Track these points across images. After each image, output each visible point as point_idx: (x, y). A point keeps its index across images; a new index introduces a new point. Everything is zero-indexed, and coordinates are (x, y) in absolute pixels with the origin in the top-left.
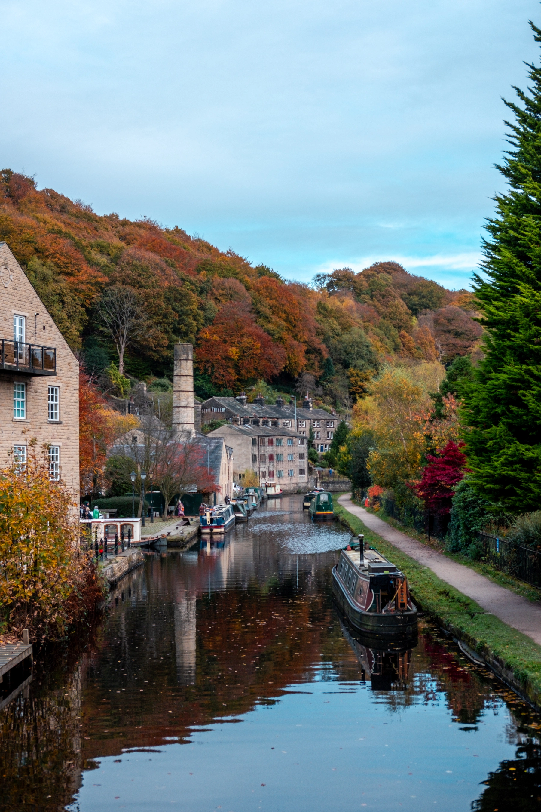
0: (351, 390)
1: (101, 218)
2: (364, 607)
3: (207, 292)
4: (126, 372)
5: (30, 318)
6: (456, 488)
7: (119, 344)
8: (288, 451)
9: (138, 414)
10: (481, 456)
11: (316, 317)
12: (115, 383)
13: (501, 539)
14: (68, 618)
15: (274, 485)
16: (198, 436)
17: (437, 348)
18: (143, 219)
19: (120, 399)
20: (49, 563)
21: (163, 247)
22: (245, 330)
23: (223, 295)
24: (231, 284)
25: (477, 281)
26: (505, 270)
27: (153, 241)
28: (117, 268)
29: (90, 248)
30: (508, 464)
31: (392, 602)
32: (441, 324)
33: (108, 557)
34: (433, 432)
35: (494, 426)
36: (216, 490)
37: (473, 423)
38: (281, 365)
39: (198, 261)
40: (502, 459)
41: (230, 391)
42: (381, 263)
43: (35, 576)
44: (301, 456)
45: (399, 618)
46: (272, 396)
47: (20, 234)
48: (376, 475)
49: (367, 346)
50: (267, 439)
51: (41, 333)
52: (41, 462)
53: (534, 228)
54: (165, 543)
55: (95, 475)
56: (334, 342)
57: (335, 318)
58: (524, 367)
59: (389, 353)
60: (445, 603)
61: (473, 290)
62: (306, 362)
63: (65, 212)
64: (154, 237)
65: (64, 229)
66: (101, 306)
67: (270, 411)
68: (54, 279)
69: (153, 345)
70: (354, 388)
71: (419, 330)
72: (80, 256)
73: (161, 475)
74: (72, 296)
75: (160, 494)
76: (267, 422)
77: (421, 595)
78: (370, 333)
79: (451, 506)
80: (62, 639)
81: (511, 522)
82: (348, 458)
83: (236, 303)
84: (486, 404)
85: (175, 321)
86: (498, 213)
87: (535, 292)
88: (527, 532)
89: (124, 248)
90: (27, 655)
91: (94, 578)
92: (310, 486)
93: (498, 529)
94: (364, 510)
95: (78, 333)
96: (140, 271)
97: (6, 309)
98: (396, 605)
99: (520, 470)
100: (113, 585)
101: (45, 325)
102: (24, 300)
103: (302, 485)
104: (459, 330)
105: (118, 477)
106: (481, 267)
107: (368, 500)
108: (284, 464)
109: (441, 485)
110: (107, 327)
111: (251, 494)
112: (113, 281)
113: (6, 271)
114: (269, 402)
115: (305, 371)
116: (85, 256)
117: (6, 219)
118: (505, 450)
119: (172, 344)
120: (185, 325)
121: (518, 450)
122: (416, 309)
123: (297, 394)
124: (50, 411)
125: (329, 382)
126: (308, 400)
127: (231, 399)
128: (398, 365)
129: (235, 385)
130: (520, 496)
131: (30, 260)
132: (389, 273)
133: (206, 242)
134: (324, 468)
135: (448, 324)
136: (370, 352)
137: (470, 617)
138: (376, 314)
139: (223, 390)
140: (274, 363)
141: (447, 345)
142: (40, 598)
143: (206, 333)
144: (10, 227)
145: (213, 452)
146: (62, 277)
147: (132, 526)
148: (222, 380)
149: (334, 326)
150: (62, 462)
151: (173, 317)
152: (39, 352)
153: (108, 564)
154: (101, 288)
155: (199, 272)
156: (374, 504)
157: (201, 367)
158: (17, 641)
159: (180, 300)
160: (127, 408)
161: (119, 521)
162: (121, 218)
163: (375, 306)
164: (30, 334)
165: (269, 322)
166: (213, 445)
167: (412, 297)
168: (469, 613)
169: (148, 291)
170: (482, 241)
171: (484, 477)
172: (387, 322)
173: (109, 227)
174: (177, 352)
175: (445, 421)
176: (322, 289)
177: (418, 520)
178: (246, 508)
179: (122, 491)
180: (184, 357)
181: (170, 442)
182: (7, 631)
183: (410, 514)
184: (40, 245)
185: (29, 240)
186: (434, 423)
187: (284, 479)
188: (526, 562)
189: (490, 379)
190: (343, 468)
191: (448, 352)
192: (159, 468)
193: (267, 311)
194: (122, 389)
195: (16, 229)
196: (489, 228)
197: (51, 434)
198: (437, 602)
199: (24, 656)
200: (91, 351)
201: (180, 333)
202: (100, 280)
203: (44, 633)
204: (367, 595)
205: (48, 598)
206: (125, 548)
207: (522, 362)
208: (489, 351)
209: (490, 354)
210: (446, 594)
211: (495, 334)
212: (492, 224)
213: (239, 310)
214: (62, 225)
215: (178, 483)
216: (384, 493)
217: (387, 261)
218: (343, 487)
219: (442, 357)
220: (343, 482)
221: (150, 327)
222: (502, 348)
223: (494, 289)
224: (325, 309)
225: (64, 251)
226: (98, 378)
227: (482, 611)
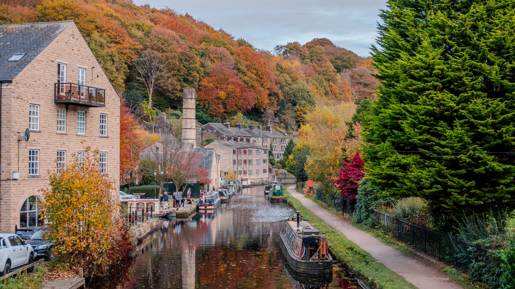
0: (297, 120)
1: (138, 7)
2: (299, 257)
3: (206, 56)
4: (153, 106)
5: (89, 70)
6: (360, 182)
7: (149, 88)
8: (256, 158)
9: (161, 133)
10: (374, 162)
11: (276, 73)
12: (146, 113)
13: (388, 215)
14: (109, 261)
15: (247, 180)
16: (198, 147)
17: (352, 94)
18: (165, 8)
19: (149, 123)
20: (97, 226)
21: (178, 26)
22: (230, 80)
23: (216, 58)
24: (221, 51)
25: (373, 50)
26: (392, 43)
27: (172, 22)
28: (148, 40)
29: (131, 26)
30: (392, 167)
31: (317, 254)
32: (355, 78)
33: (137, 223)
34: (347, 147)
35: (382, 143)
36: (208, 182)
37: (370, 141)
38: (253, 103)
39: (200, 36)
40: (387, 164)
41: (220, 119)
42: (318, 39)
43: (88, 234)
44: (264, 161)
45: (321, 264)
46: (246, 123)
47: (86, 17)
48: (311, 173)
49: (308, 92)
50: (242, 150)
51: (96, 79)
52: (93, 162)
53: (410, 16)
54: (175, 215)
55: (132, 171)
56: (286, 89)
57: (288, 73)
58: (403, 105)
59: (322, 96)
60: (351, 255)
61: (371, 56)
62: (269, 102)
63: (115, 3)
64: (172, 20)
65: (115, 14)
66: (138, 64)
67: (245, 132)
68: (107, 46)
69: (171, 89)
70: (299, 118)
71: (342, 83)
72: (124, 31)
73: (174, 171)
74: (119, 57)
75: (173, 184)
76: (243, 139)
77: (336, 250)
78: (310, 83)
79: (357, 194)
80: (105, 275)
81: (395, 204)
82: (294, 163)
83: (224, 63)
84: (378, 129)
85: (185, 74)
86: (388, 6)
87: (410, 57)
88: (404, 211)
89: (153, 27)
90: (81, 284)
91: (127, 236)
92: (269, 180)
93: (386, 209)
94: (303, 196)
95: (123, 81)
96: (163, 41)
97: (73, 64)
98: (319, 256)
99: (399, 171)
100: (140, 241)
101: (98, 74)
102: (85, 58)
103: (265, 180)
104: (367, 82)
105: (146, 172)
106: (376, 41)
107: (306, 189)
108: (254, 166)
109: (351, 181)
110: (141, 77)
111: (231, 185)
112: (146, 48)
113: (73, 39)
114: (245, 127)
115: (268, 107)
116: (128, 31)
117: (77, 6)
118: (389, 158)
119: (183, 88)
120: (192, 77)
121: (397, 158)
122: (340, 69)
123: (263, 122)
124: (101, 130)
125: (283, 114)
126: (270, 126)
127: (220, 124)
128: (327, 104)
129: (223, 115)
130: (398, 187)
131: (92, 33)
132: (323, 46)
133: (206, 24)
134: (279, 169)
135: (360, 79)
136: (310, 96)
137: (366, 264)
138: (314, 71)
139: (215, 118)
140: (248, 102)
141: (359, 92)
142: (90, 248)
143: (205, 82)
144: (79, 12)
145: (207, 158)
146: (112, 45)
147: (154, 204)
148: (215, 112)
149: (287, 79)
150: (108, 162)
151: (184, 71)
152: (94, 92)
153: (137, 228)
154: (138, 53)
155: (201, 43)
156: (310, 192)
157: (202, 103)
158: (75, 276)
159: (188, 61)
160: (153, 129)
161: (145, 201)
162: (151, 7)
163: (314, 67)
164: (89, 80)
165: (245, 75)
166: (208, 153)
167: (337, 61)
168: (365, 262)
169: (168, 54)
170: (378, 24)
171: (376, 175)
172: (320, 77)
173: (144, 13)
174: (185, 94)
175: (355, 140)
176: (280, 55)
177: (336, 203)
178: (228, 194)
179: (149, 181)
180: (190, 97)
181: (180, 151)
182: (69, 269)
183: (332, 198)
184: (99, 24)
185: (92, 20)
186: (348, 141)
187: (253, 175)
188: (403, 229)
189: (381, 113)
190: (291, 169)
191: (360, 96)
192: (172, 167)
193: (244, 69)
194: (151, 117)
195: (83, 13)
196: (382, 16)
197: (102, 144)
198: (345, 254)
199: (80, 285)
200: (131, 92)
201: (188, 81)
202: (137, 47)
203: (93, 270)
204: (300, 249)
205: (96, 248)
206: (149, 218)
207: (402, 102)
208: (381, 95)
209: (382, 97)
210: (352, 249)
211: (385, 84)
212: (384, 14)
213: (226, 68)
214: (114, 11)
215: (184, 177)
216: (316, 185)
217: (321, 38)
218: (291, 181)
219: (356, 99)
220: (291, 178)
221: (169, 78)
222: (389, 93)
223: (384, 55)
224: (281, 68)
225: (114, 28)
226: (134, 109)
227: (374, 260)
